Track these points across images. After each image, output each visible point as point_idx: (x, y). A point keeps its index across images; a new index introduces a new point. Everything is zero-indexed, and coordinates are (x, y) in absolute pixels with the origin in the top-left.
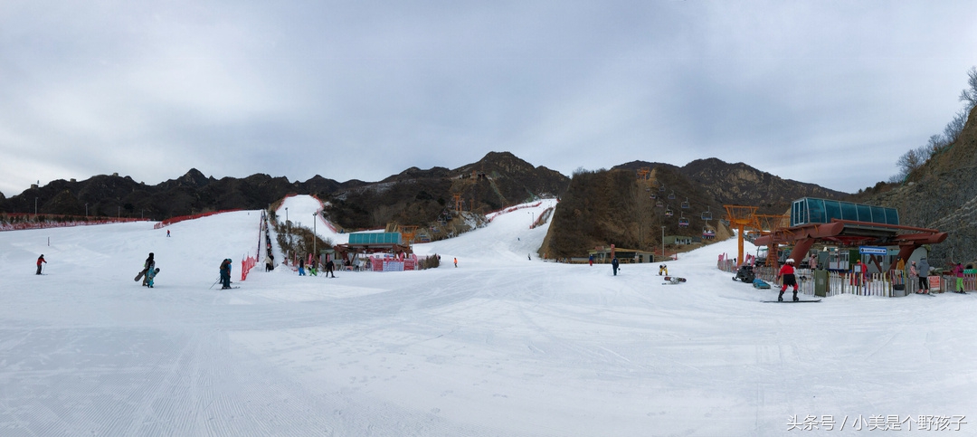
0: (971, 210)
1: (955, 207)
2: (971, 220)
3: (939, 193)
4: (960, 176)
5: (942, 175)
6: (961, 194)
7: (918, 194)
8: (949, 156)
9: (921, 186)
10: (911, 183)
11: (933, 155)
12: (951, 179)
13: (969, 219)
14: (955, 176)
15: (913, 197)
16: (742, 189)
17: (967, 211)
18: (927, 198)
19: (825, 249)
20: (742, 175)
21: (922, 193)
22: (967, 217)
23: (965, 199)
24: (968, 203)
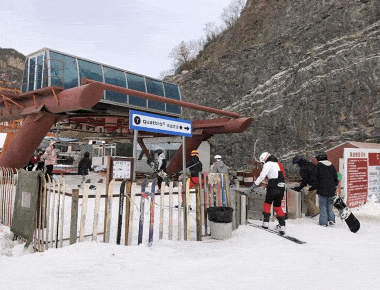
0: (266, 95)
1: (241, 93)
2: (266, 107)
3: (221, 79)
4: (247, 57)
5: (224, 57)
6: (249, 76)
7: (194, 81)
8: (224, 44)
9: (198, 72)
10: (185, 72)
11: (206, 46)
12: (234, 61)
13: (261, 107)
14: (239, 58)
15: (188, 85)
16: (11, 78)
17: (259, 97)
18: (206, 86)
19: (91, 142)
20: (12, 62)
21: (200, 81)
22: (259, 104)
23: (256, 82)
24: (261, 86)
